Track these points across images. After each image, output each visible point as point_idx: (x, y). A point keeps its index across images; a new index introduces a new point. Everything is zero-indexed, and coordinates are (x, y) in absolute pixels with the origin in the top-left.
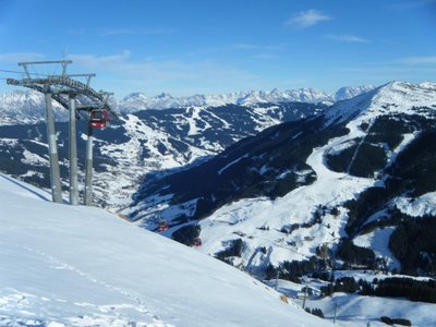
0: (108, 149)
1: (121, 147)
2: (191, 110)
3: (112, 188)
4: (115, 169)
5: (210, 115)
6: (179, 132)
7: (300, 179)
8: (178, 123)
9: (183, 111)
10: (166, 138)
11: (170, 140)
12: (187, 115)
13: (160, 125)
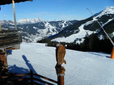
0: (39, 31)
1: (43, 30)
2: (64, 21)
3: (36, 39)
4: (39, 35)
5: (69, 23)
6: (59, 27)
7: (75, 32)
8: (60, 25)
9: (61, 22)
10: (55, 28)
11: (56, 29)
12: (62, 23)
13: (55, 25)
